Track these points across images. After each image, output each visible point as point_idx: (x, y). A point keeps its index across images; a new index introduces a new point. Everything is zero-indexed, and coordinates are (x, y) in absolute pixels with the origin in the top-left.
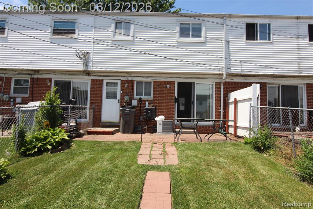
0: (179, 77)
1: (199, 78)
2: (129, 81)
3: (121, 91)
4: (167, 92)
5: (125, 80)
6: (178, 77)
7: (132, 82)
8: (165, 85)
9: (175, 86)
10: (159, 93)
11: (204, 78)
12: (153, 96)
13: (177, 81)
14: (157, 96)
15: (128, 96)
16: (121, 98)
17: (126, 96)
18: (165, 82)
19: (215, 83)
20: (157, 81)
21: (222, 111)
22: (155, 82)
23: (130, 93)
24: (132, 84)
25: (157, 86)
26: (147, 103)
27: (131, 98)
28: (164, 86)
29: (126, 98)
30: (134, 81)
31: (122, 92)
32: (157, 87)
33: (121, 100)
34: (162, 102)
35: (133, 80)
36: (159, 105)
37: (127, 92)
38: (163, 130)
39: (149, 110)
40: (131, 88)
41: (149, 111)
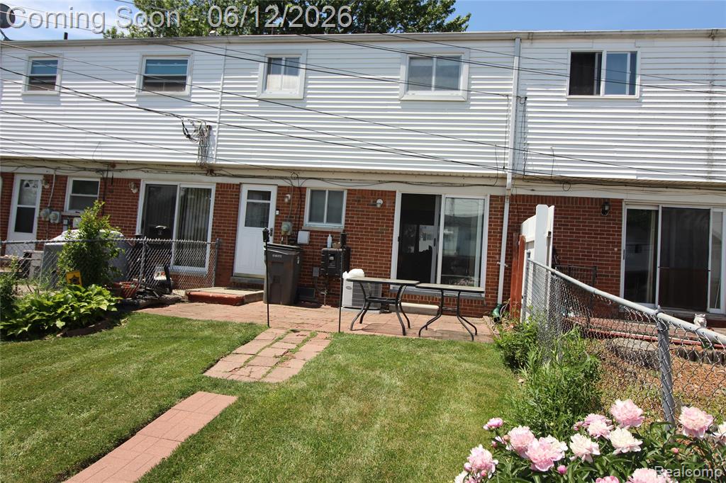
0: (406, 183)
1: (452, 185)
2: (294, 187)
3: (277, 210)
4: (376, 215)
5: (285, 187)
6: (402, 182)
7: (301, 191)
8: (373, 198)
9: (394, 203)
10: (358, 218)
11: (464, 185)
12: (345, 224)
13: (400, 190)
14: (353, 224)
15: (290, 221)
16: (275, 226)
17: (286, 221)
18: (373, 192)
19: (491, 196)
20: (355, 190)
21: (503, 264)
22: (350, 192)
23: (296, 214)
24: (301, 195)
25: (356, 201)
26: (330, 239)
27: (298, 227)
28: (370, 201)
29: (285, 226)
30: (305, 188)
31: (278, 212)
32: (354, 204)
33: (275, 229)
34: (363, 238)
35: (303, 185)
36: (356, 245)
37: (287, 214)
38: (353, 301)
39: (332, 255)
40: (298, 204)
41: (332, 258)
